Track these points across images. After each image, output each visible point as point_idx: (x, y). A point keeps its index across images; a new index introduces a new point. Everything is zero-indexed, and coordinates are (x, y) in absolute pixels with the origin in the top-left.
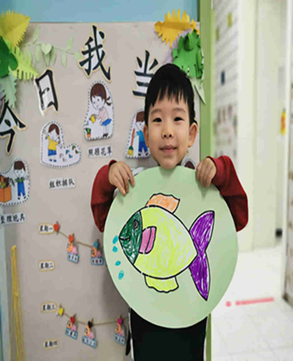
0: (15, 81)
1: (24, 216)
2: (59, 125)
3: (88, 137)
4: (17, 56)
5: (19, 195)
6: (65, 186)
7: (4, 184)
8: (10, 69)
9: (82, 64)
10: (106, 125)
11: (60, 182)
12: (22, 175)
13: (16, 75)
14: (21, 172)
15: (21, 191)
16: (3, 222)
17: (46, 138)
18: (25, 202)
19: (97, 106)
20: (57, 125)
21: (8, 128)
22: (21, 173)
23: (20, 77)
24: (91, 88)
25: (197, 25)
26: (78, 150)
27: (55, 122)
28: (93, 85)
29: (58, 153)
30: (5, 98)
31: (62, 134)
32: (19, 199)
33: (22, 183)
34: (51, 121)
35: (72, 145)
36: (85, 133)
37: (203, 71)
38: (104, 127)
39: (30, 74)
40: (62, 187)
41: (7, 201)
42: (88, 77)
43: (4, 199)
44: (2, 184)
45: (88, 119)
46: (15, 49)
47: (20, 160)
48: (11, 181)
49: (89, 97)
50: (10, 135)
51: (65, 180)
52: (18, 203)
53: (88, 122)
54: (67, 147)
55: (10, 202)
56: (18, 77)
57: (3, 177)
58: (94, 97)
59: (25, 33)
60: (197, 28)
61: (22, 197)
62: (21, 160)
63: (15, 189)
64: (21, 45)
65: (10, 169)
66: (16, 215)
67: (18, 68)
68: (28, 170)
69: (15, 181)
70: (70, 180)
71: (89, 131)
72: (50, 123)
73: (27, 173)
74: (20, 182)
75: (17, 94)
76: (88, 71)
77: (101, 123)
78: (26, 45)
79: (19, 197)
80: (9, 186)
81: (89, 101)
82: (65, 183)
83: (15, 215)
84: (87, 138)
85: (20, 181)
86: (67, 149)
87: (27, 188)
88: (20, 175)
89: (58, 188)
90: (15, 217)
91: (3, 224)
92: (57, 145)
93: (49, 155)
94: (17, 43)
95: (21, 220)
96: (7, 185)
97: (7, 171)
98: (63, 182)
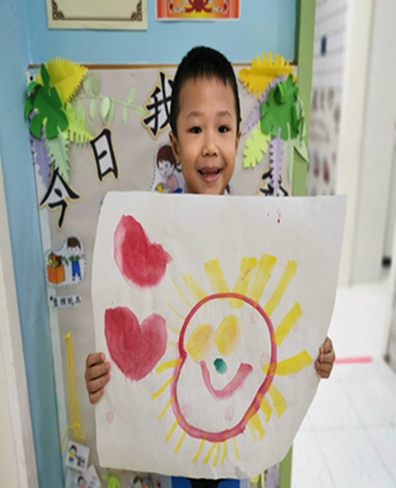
1: (80, 299)
4: (67, 113)
5: (74, 275)
8: (59, 130)
9: (147, 121)
12: (76, 254)
13: (67, 137)
14: (76, 250)
15: (76, 271)
16: (56, 305)
18: (80, 284)
19: (166, 173)
21: (58, 199)
22: (75, 251)
23: (72, 139)
25: (294, 70)
28: (159, 148)
30: (54, 164)
32: (74, 280)
33: (78, 263)
39: (84, 137)
41: (60, 282)
42: (155, 137)
43: (56, 279)
44: (54, 263)
45: (153, 189)
47: (74, 236)
48: (64, 260)
50: (61, 207)
52: (72, 285)
55: (64, 283)
57: (55, 255)
58: (162, 162)
61: (77, 278)
62: (76, 236)
63: (68, 269)
65: (62, 246)
67: (69, 128)
69: (68, 260)
73: (82, 252)
74: (75, 262)
79: (74, 278)
80: (62, 265)
83: (69, 297)
85: (75, 260)
87: (84, 268)
88: (74, 254)
90: (70, 300)
95: (77, 303)
97: (60, 248)
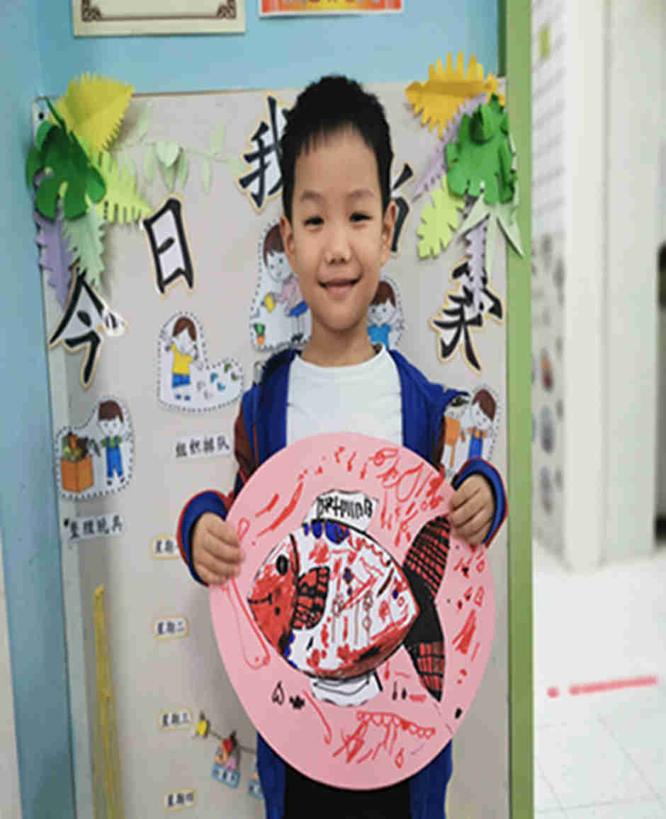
0: (101, 228)
1: (121, 520)
2: (195, 318)
3: (260, 343)
4: (104, 171)
5: (110, 474)
6: (209, 454)
7: (77, 453)
8: (88, 201)
9: (245, 182)
10: (297, 315)
11: (197, 444)
12: (115, 432)
13: (101, 214)
14: (115, 425)
15: (114, 466)
16: (75, 535)
17: (168, 349)
18: (122, 490)
19: (279, 274)
20: (192, 319)
21: (85, 330)
22: (113, 428)
23: (111, 217)
24: (264, 234)
25: (500, 85)
26: (238, 373)
27: (186, 313)
28: (268, 229)
29: (193, 381)
30: (78, 265)
31: (203, 340)
32: (110, 483)
33: (117, 448)
34: (177, 311)
35: (224, 362)
36: (252, 334)
37: (517, 186)
38: (294, 319)
39: (133, 210)
40: (203, 454)
41: (84, 489)
42: (259, 210)
43: (77, 485)
44: (73, 453)
45: (258, 304)
46: (101, 155)
47: (111, 398)
48: (93, 445)
49: (261, 254)
50: (88, 344)
51: (208, 439)
52: (107, 493)
53: (258, 310)
54: (214, 367)
55: (90, 491)
56: (105, 218)
57: (75, 436)
58: (272, 255)
59: (122, 121)
60: (501, 92)
62: (114, 399)
63: (99, 462)
64: (112, 146)
65: (89, 420)
66: (104, 520)
67: (107, 198)
68: (128, 419)
69: (100, 445)
70: (219, 439)
71: (260, 331)
72: (176, 315)
73: (126, 428)
74: (112, 447)
75: (104, 256)
76: (258, 198)
77: (288, 312)
78: (123, 145)
79: (111, 479)
80: (88, 456)
81: (260, 264)
82: (209, 446)
83: (100, 518)
84: (257, 347)
85: (112, 444)
86: (213, 370)
87: (128, 460)
88: (111, 432)
89: (194, 456)
90: (102, 525)
91: (75, 540)
92: (191, 362)
93: (175, 385)
94: (105, 144)
95: (114, 529)
96: (84, 453)
97: (84, 422)
98: (206, 443)
